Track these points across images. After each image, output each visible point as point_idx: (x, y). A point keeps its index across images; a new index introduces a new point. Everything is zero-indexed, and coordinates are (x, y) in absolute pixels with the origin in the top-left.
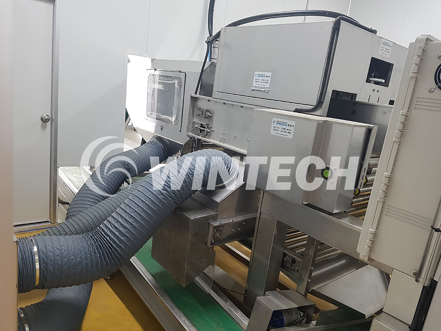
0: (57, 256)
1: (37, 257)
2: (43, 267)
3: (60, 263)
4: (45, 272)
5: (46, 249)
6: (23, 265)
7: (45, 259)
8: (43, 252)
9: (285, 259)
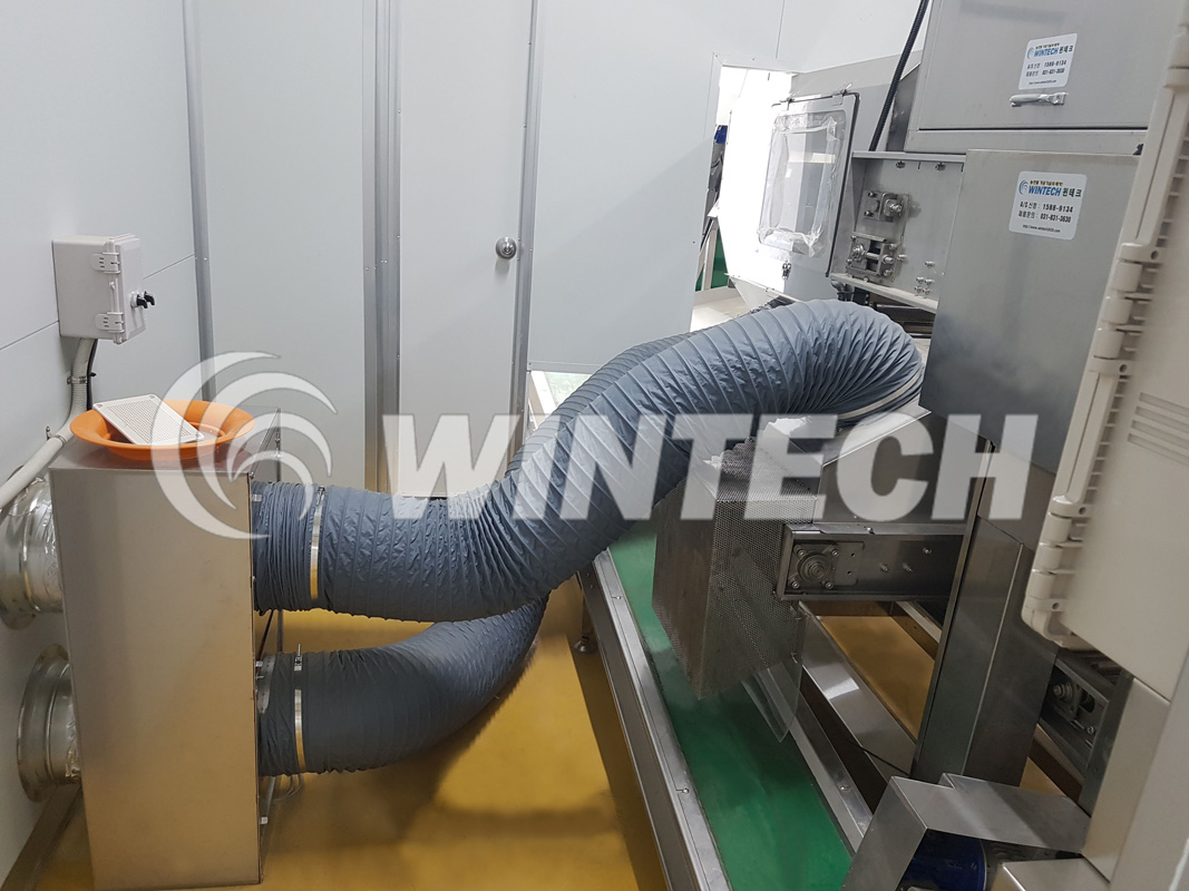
0: (364, 535)
1: (316, 531)
2: (328, 556)
3: (367, 553)
4: (331, 569)
5: (342, 513)
6: (280, 541)
7: (335, 537)
8: (333, 521)
9: (1057, 690)
